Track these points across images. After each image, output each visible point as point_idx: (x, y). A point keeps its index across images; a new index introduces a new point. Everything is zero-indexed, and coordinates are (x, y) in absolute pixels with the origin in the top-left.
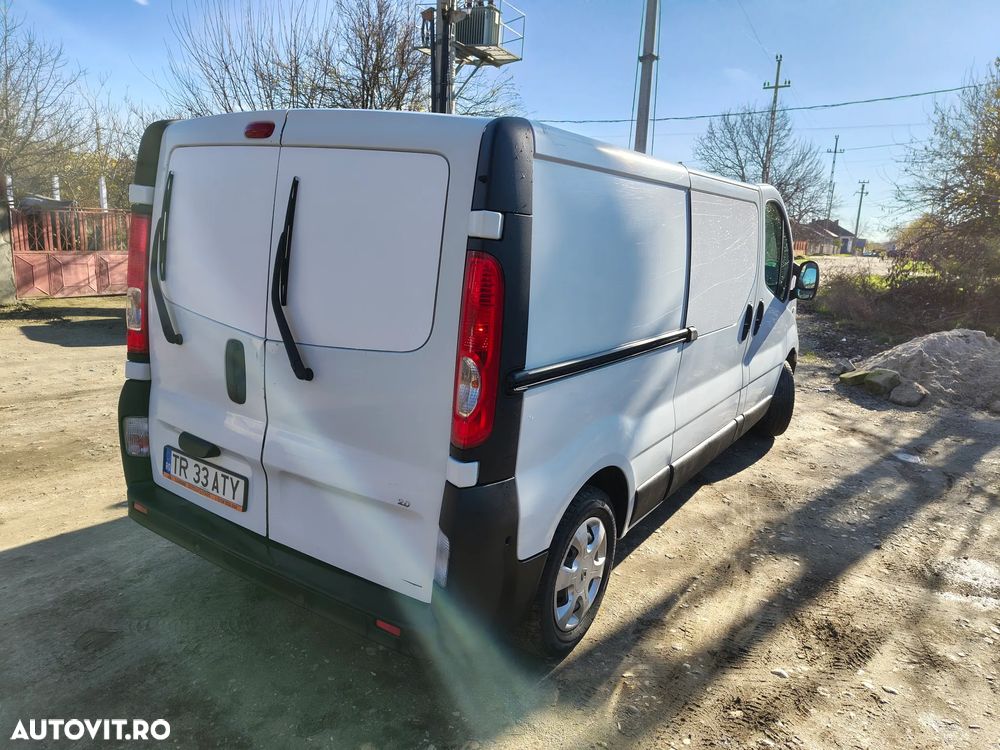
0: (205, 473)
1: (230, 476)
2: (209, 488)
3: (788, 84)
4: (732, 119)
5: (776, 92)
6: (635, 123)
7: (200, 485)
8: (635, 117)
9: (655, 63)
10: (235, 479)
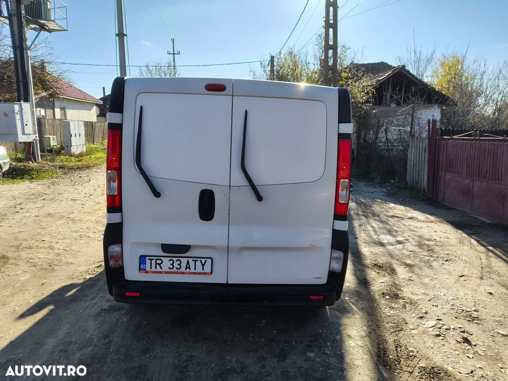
0: (179, 262)
1: (199, 259)
2: (183, 269)
3: (179, 53)
4: (151, 68)
5: (174, 56)
6: (119, 68)
7: (174, 270)
8: (119, 64)
9: (125, 38)
10: (203, 261)
